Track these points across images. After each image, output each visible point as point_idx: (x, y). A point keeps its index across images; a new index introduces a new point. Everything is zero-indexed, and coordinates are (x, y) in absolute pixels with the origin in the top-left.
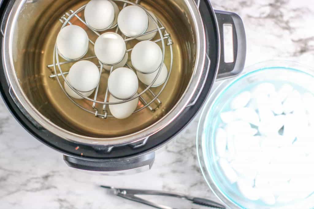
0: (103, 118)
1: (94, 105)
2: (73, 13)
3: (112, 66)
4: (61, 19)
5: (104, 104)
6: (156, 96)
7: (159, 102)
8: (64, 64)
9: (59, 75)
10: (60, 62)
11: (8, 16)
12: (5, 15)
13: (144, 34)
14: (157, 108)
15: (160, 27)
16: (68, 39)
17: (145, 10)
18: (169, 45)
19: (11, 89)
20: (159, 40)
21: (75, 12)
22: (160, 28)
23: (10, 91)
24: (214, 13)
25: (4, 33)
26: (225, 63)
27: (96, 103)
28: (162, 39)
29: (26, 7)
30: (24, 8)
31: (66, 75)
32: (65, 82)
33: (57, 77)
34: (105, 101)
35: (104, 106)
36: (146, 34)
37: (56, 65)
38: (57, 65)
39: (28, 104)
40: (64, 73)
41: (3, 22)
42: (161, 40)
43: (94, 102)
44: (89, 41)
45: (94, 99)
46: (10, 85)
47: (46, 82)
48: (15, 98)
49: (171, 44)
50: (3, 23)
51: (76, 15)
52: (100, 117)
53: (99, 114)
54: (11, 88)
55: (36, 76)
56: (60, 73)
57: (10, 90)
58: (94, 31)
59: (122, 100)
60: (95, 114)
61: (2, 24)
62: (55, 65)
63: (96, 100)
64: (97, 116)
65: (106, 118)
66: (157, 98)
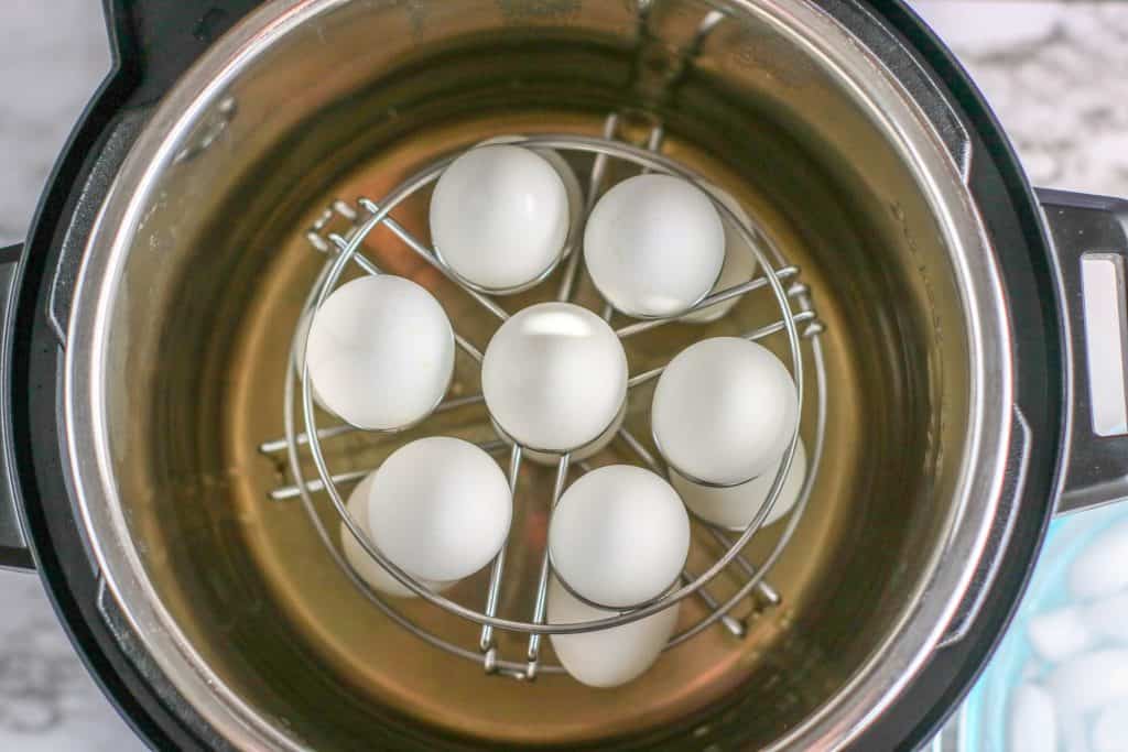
0: (520, 676)
1: (488, 638)
2: (377, 213)
3: (564, 454)
4: (313, 230)
5: (535, 632)
6: (756, 570)
7: (773, 597)
8: (336, 436)
9: (314, 486)
10: (318, 426)
11: (82, 250)
12: (65, 245)
13: (705, 303)
14: (756, 616)
15: (776, 271)
16: (364, 345)
17: (701, 188)
18: (810, 338)
19: (108, 591)
20: (775, 327)
21: (386, 210)
22: (780, 273)
23: (105, 604)
24: (1038, 202)
25: (66, 331)
26: (1097, 437)
27: (496, 628)
28: (790, 321)
29: (161, 201)
30: (154, 209)
31: (346, 489)
32: (343, 525)
33: (305, 498)
34: (538, 617)
35: (534, 642)
36: (711, 301)
37: (301, 440)
38: (307, 445)
39: (192, 665)
40: (337, 479)
41: (59, 279)
42: (785, 329)
43: (488, 624)
44: (456, 342)
45: (488, 612)
46: (100, 571)
47: (250, 510)
48: (126, 635)
49: (818, 333)
50: (58, 284)
51: (389, 224)
52: (509, 673)
53: (502, 663)
54: (107, 586)
55: (208, 480)
56: (319, 477)
57: (101, 598)
58: (471, 292)
59: (618, 614)
60: (483, 664)
61: (54, 286)
62: (297, 445)
63: (497, 615)
64: (495, 671)
65: (533, 680)
66: (763, 578)
